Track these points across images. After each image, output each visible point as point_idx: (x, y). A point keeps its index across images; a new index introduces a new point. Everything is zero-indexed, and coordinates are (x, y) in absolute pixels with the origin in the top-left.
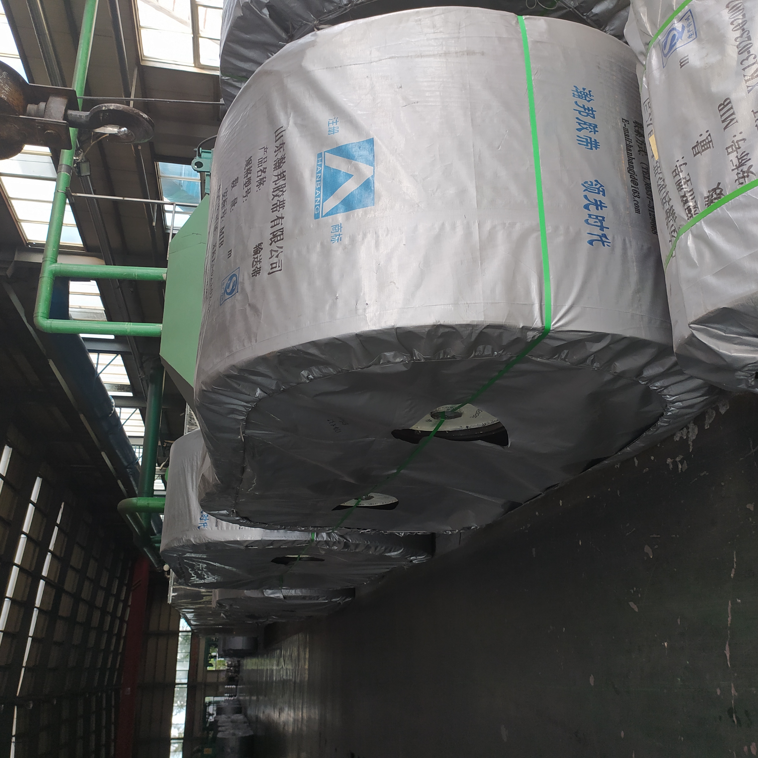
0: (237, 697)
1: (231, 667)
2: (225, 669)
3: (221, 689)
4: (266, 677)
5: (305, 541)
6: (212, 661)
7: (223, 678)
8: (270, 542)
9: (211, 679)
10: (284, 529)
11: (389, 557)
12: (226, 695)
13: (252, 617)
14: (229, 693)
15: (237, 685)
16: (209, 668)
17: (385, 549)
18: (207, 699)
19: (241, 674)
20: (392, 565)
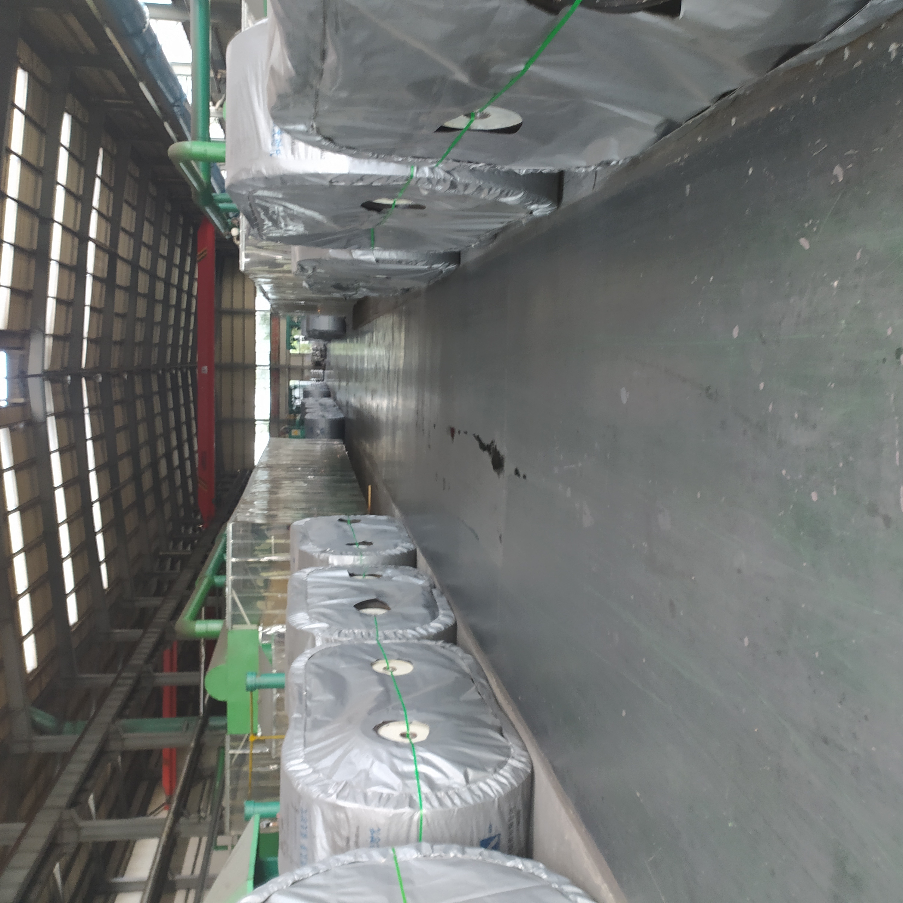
0: (324, 381)
1: (317, 350)
2: (309, 353)
3: (306, 373)
4: (357, 363)
5: (403, 177)
6: (295, 344)
7: (308, 362)
8: (360, 177)
9: (294, 363)
10: (377, 157)
11: (505, 204)
12: (312, 379)
13: (339, 287)
14: (317, 378)
15: (324, 369)
16: (292, 351)
17: (502, 192)
18: (292, 383)
19: (328, 359)
20: (508, 217)
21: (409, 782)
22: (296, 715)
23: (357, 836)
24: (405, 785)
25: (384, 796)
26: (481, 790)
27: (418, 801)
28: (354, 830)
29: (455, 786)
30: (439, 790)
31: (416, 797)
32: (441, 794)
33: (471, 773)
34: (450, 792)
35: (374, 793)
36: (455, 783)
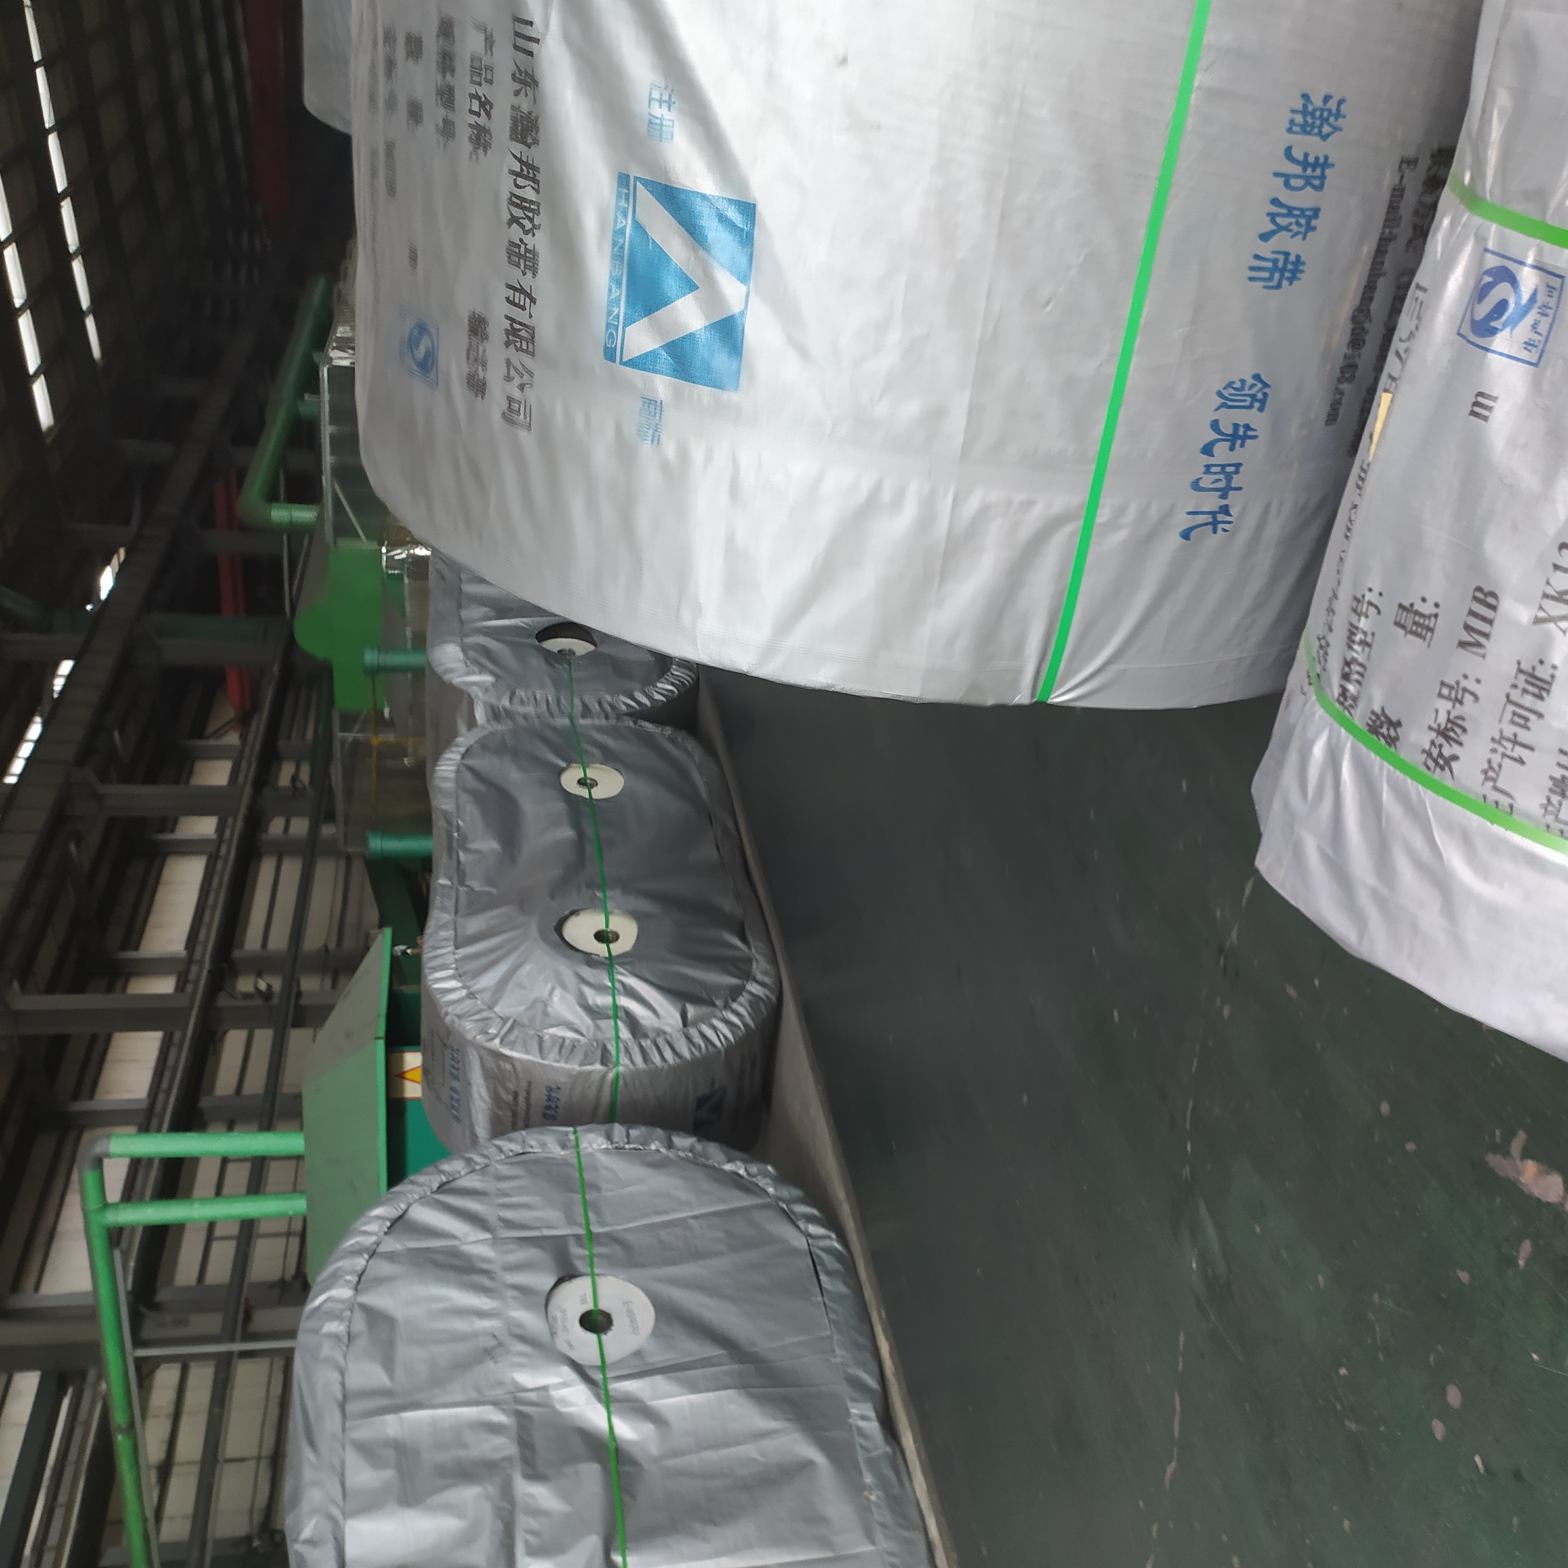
21: (602, 1023)
22: (443, 881)
23: (528, 1092)
24: (598, 1027)
25: (567, 1042)
26: (703, 1036)
27: (613, 1052)
28: (524, 1084)
29: (668, 1029)
30: (646, 1036)
31: (611, 1047)
32: (646, 1043)
33: (691, 1011)
34: (661, 1042)
35: (553, 1037)
36: (668, 1024)
